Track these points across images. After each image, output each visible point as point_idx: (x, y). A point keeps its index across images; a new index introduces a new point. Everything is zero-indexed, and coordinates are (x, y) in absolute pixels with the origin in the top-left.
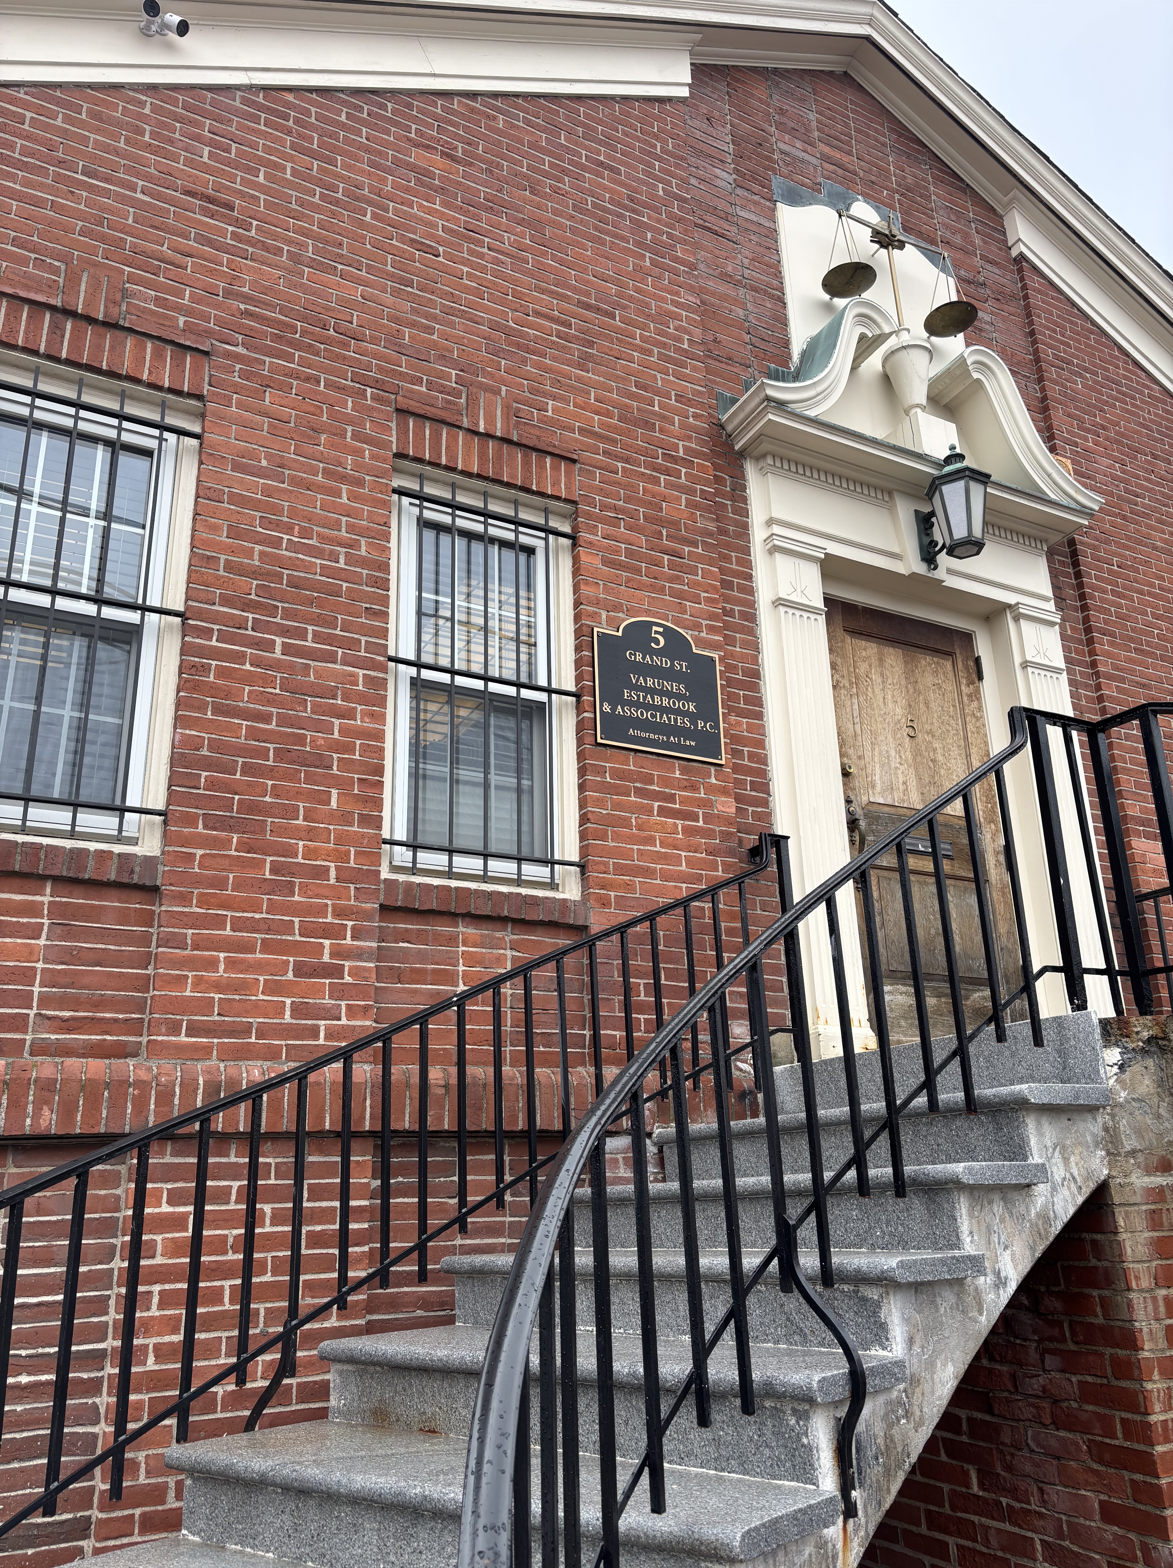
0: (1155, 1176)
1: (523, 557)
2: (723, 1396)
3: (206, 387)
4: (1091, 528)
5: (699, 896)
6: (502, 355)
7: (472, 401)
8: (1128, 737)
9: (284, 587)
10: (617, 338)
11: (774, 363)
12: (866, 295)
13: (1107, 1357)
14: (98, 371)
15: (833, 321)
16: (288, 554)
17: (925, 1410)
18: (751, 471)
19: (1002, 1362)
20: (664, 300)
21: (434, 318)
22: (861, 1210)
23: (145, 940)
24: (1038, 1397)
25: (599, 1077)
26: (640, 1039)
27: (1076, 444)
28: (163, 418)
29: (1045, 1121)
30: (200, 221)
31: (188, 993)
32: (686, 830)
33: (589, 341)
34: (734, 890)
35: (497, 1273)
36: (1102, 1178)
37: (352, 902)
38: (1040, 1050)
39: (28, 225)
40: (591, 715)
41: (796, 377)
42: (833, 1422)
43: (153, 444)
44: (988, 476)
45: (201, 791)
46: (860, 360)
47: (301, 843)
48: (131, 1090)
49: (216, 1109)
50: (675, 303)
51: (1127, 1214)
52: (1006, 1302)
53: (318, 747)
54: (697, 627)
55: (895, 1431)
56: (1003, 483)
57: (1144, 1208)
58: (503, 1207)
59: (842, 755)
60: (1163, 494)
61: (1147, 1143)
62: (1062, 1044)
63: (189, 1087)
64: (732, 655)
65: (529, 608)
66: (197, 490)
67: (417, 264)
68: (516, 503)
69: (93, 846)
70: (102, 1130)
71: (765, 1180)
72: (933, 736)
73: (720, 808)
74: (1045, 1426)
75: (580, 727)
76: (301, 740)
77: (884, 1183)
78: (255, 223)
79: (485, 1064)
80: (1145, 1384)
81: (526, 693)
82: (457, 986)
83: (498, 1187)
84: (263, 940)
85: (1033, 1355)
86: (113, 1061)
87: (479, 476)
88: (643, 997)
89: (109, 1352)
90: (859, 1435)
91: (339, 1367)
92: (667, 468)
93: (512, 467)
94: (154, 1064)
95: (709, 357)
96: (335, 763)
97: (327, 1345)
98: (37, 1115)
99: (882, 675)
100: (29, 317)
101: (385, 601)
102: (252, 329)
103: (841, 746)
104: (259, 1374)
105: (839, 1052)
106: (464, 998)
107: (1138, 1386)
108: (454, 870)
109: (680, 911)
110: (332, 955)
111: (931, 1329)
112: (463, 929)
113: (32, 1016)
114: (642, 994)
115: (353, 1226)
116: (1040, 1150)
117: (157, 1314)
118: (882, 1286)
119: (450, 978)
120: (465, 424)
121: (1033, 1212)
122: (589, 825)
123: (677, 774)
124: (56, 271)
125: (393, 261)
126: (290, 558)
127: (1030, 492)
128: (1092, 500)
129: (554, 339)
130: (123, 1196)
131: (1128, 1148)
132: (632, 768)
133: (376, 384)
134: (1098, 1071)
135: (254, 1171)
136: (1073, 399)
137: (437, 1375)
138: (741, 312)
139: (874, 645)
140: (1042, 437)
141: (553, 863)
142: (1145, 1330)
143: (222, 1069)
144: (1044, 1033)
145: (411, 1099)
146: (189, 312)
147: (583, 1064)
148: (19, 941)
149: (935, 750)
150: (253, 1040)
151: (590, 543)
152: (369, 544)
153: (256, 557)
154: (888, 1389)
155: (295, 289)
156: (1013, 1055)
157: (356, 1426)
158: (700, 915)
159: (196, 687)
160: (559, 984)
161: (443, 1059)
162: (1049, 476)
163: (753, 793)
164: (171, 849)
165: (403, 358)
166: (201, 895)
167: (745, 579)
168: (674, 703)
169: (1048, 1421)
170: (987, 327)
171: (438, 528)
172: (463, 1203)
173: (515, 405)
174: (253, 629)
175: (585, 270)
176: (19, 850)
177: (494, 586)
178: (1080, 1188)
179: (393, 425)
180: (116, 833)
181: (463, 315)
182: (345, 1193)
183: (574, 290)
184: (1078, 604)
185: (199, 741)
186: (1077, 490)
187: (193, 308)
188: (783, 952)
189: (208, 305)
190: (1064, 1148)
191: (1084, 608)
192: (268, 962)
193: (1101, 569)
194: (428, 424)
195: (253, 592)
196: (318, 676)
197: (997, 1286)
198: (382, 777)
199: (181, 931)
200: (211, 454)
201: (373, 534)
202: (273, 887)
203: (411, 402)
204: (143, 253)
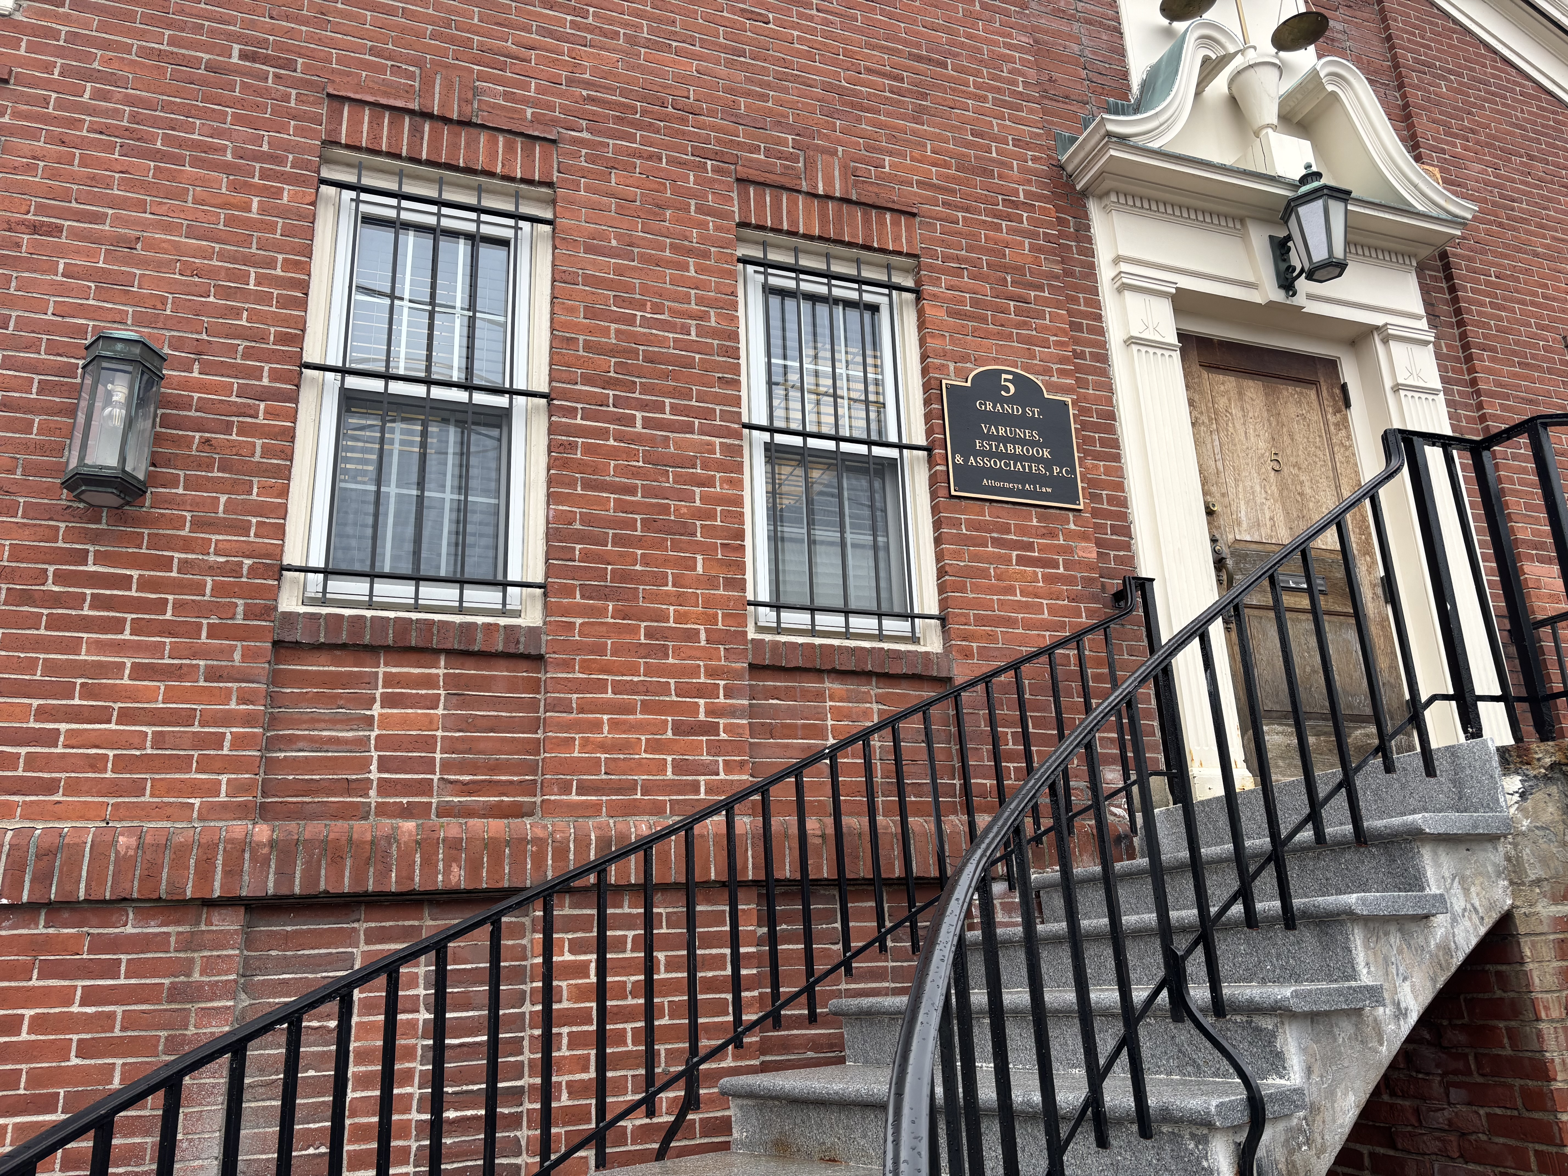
0: (1563, 904)
1: (867, 315)
2: (1120, 1122)
3: (556, 174)
4: (1464, 238)
5: (1062, 643)
6: (836, 116)
7: (810, 164)
8: (1515, 457)
9: (641, 362)
10: (950, 88)
11: (1112, 96)
12: (1208, 16)
13: (1517, 1088)
14: (455, 168)
15: (1174, 46)
16: (642, 330)
17: (1327, 1137)
18: (1094, 209)
19: (1404, 1097)
20: (996, 43)
21: (768, 85)
22: (1249, 944)
23: (533, 705)
24: (1444, 1131)
25: (972, 825)
26: (1010, 786)
27: (1443, 152)
28: (517, 208)
29: (1441, 851)
30: (540, 14)
31: (576, 754)
32: (1047, 578)
33: (922, 94)
34: (1099, 636)
35: (884, 1013)
36: (1506, 908)
37: (723, 663)
38: (1433, 780)
39: (381, 33)
40: (944, 468)
41: (1137, 110)
42: (1232, 1147)
43: (509, 233)
44: (1349, 193)
45: (577, 564)
46: (1204, 84)
47: (672, 608)
48: (529, 847)
49: (611, 860)
50: (1007, 46)
51: (1533, 945)
52: (1407, 1033)
53: (682, 516)
54: (1047, 371)
55: (1297, 1157)
56: (1365, 198)
57: (1552, 937)
58: (886, 951)
59: (1205, 494)
60: (1542, 197)
61: (1553, 872)
62: (1456, 774)
63: (582, 842)
64: (1085, 398)
65: (876, 366)
66: (553, 274)
67: (749, 33)
68: (858, 262)
69: (480, 620)
70: (506, 885)
71: (1150, 918)
72: (1299, 469)
73: (1081, 553)
74: (1452, 1159)
75: (933, 481)
76: (665, 509)
77: (1272, 917)
78: (591, 10)
79: (858, 814)
80: (1559, 1116)
81: (877, 451)
82: (827, 740)
83: (879, 931)
84: (642, 701)
85: (1436, 1087)
86: (510, 820)
87: (821, 238)
88: (1011, 745)
89: (526, 1089)
90: (1260, 1159)
91: (739, 1102)
92: (1009, 214)
93: (853, 226)
94: (548, 822)
95: (1045, 97)
96: (699, 530)
97: (726, 1082)
98: (447, 871)
99: (1243, 409)
100: (391, 123)
101: (736, 369)
102: (594, 113)
103: (1204, 484)
104: (664, 1110)
105: (1219, 791)
106: (835, 750)
107: (1552, 1117)
108: (817, 628)
109: (1044, 659)
110: (707, 714)
111: (1330, 1059)
112: (829, 685)
113: (436, 781)
114: (1011, 743)
115: (744, 972)
116: (1437, 881)
117: (567, 1053)
118: (1276, 1016)
119: (819, 732)
120: (805, 188)
121: (1433, 943)
122: (947, 577)
123: (1035, 522)
124: (411, 76)
125: (725, 32)
126: (644, 334)
127: (1396, 205)
128: (1465, 209)
129: (888, 94)
130: (529, 946)
131: (1533, 877)
132: (988, 518)
133: (716, 156)
134: (1498, 800)
135: (649, 920)
136: (1438, 104)
137: (834, 1107)
138: (1076, 48)
139: (1232, 379)
140: (1406, 146)
141: (913, 617)
142: (1557, 1061)
143: (612, 825)
144: (1436, 763)
145: (790, 849)
146: (535, 103)
147: (955, 813)
148: (419, 711)
149: (1302, 483)
150: (639, 796)
151: (934, 295)
152: (718, 315)
153: (613, 335)
154: (1288, 1116)
155: (633, 70)
156: (1403, 787)
157: (759, 1156)
158: (1065, 662)
159: (565, 464)
160: (927, 735)
161: (819, 810)
162: (1416, 186)
163: (1114, 537)
164: (552, 619)
165: (741, 127)
166: (583, 661)
167: (1094, 320)
168: (1028, 450)
169: (1456, 1155)
170: (1340, 36)
171: (783, 293)
172: (847, 947)
173: (852, 164)
174: (614, 406)
175: (914, 22)
176: (414, 627)
177: (841, 347)
178: (1482, 918)
179: (735, 195)
180: (500, 607)
181: (795, 79)
182: (735, 940)
183: (905, 43)
184: (1454, 320)
185: (570, 515)
186: (1447, 199)
187: (539, 99)
188: (1153, 696)
189: (553, 95)
190: (1463, 880)
191: (1461, 324)
192: (648, 723)
193: (1477, 281)
194: (768, 192)
195: (612, 369)
196: (677, 446)
197: (1397, 1017)
198: (743, 541)
199: (567, 696)
200: (564, 239)
201: (721, 304)
202: (649, 651)
203: (750, 171)
204: (490, 50)
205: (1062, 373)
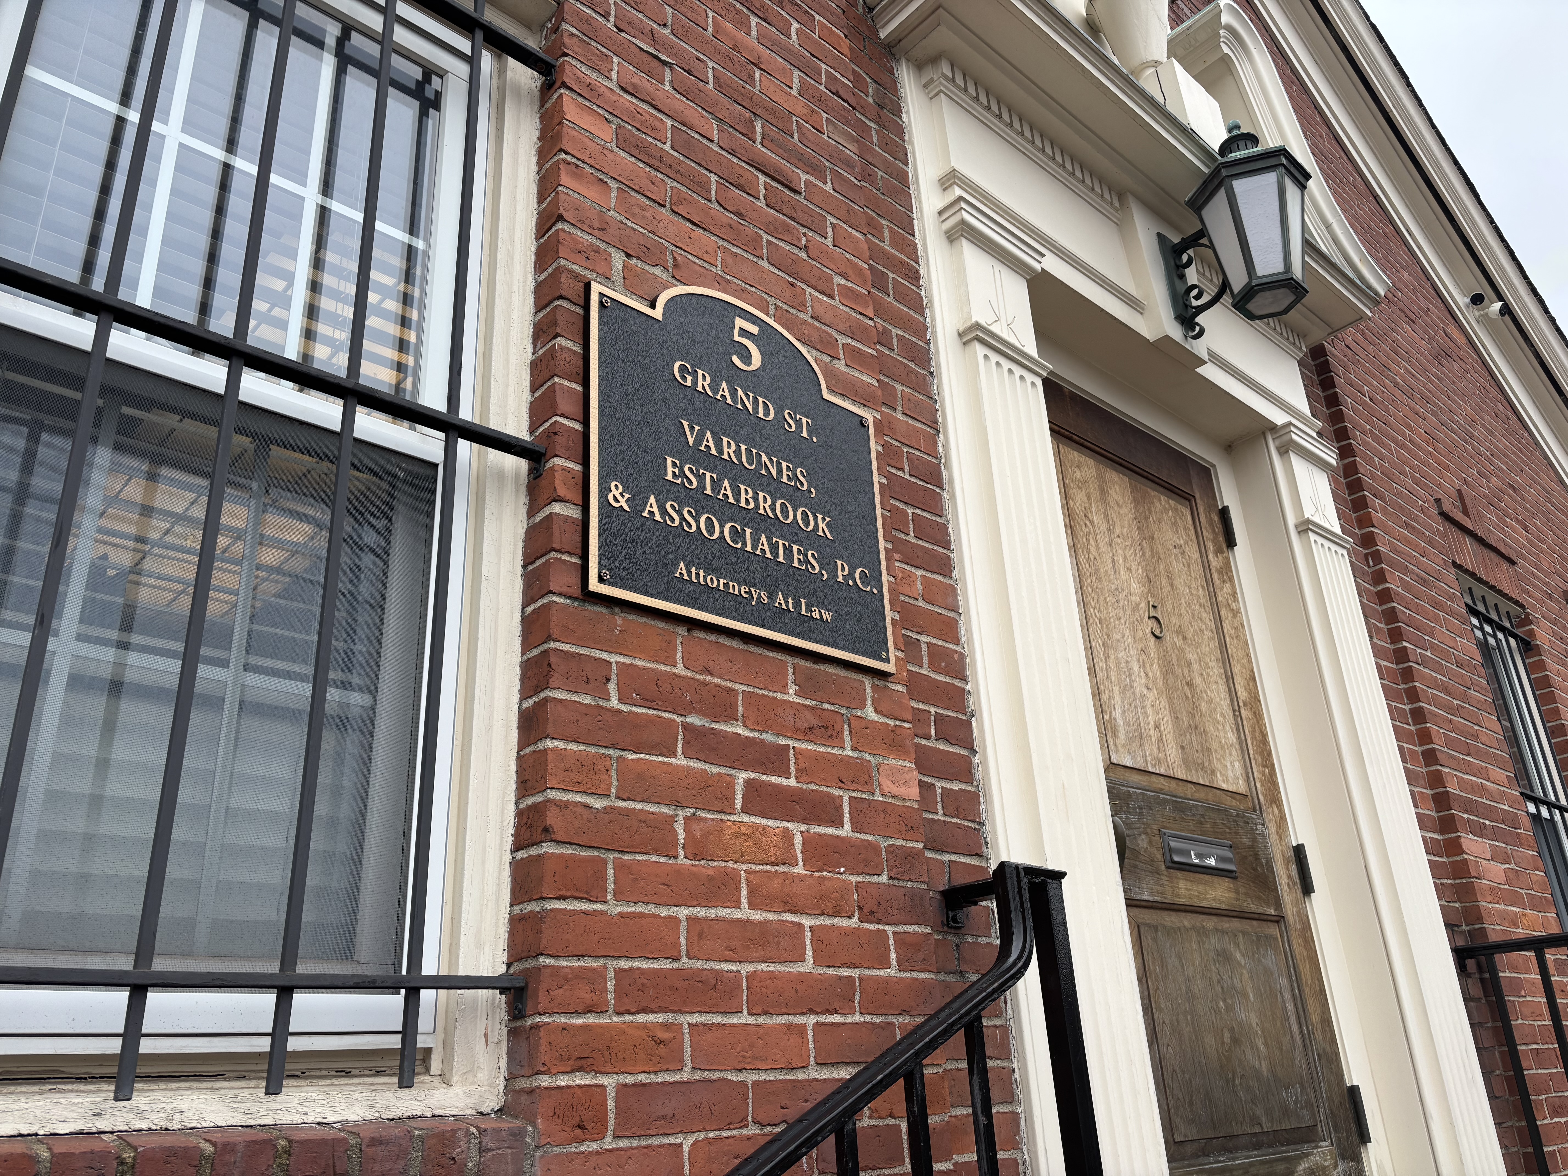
18: (908, 83)
32: (813, 851)
40: (574, 513)
44: (1307, 176)
73: (888, 786)
75: (538, 543)
81: (373, 426)
99: (1107, 518)
123: (790, 695)
128: (1378, 280)
132: (680, 670)
139: (1091, 462)
141: (414, 983)
149: (1189, 665)
151: (589, 89)
162: (1328, 227)
163: (942, 746)
167: (907, 277)
168: (784, 510)
186: (1363, 259)
193: (1355, 398)
205: (854, 356)
